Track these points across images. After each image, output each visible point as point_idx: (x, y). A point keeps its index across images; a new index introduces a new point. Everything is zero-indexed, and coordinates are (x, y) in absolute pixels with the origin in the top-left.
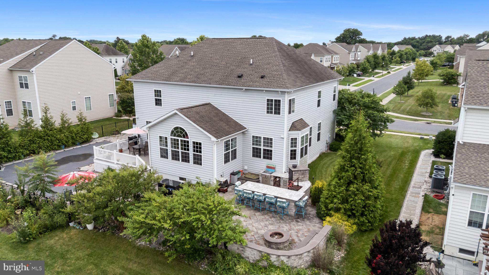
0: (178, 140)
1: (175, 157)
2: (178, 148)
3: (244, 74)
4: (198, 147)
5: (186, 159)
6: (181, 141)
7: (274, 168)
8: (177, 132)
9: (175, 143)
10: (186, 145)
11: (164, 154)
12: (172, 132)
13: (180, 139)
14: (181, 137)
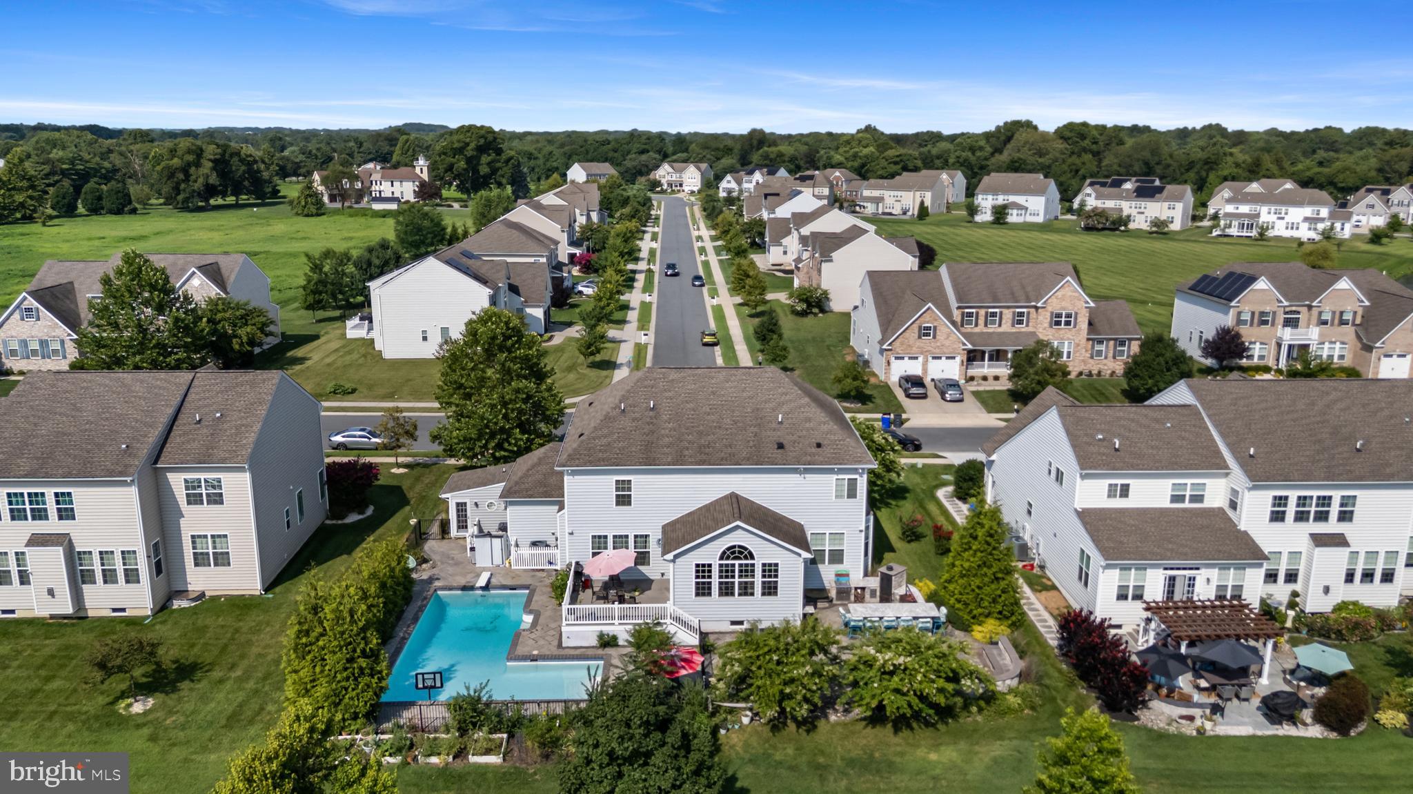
0: (733, 565)
1: (726, 590)
2: (733, 577)
3: (785, 442)
4: (771, 570)
5: (747, 590)
6: (741, 565)
7: (847, 575)
8: (733, 553)
9: (726, 571)
10: (748, 571)
11: (703, 590)
12: (724, 553)
13: (737, 562)
14: (740, 558)
